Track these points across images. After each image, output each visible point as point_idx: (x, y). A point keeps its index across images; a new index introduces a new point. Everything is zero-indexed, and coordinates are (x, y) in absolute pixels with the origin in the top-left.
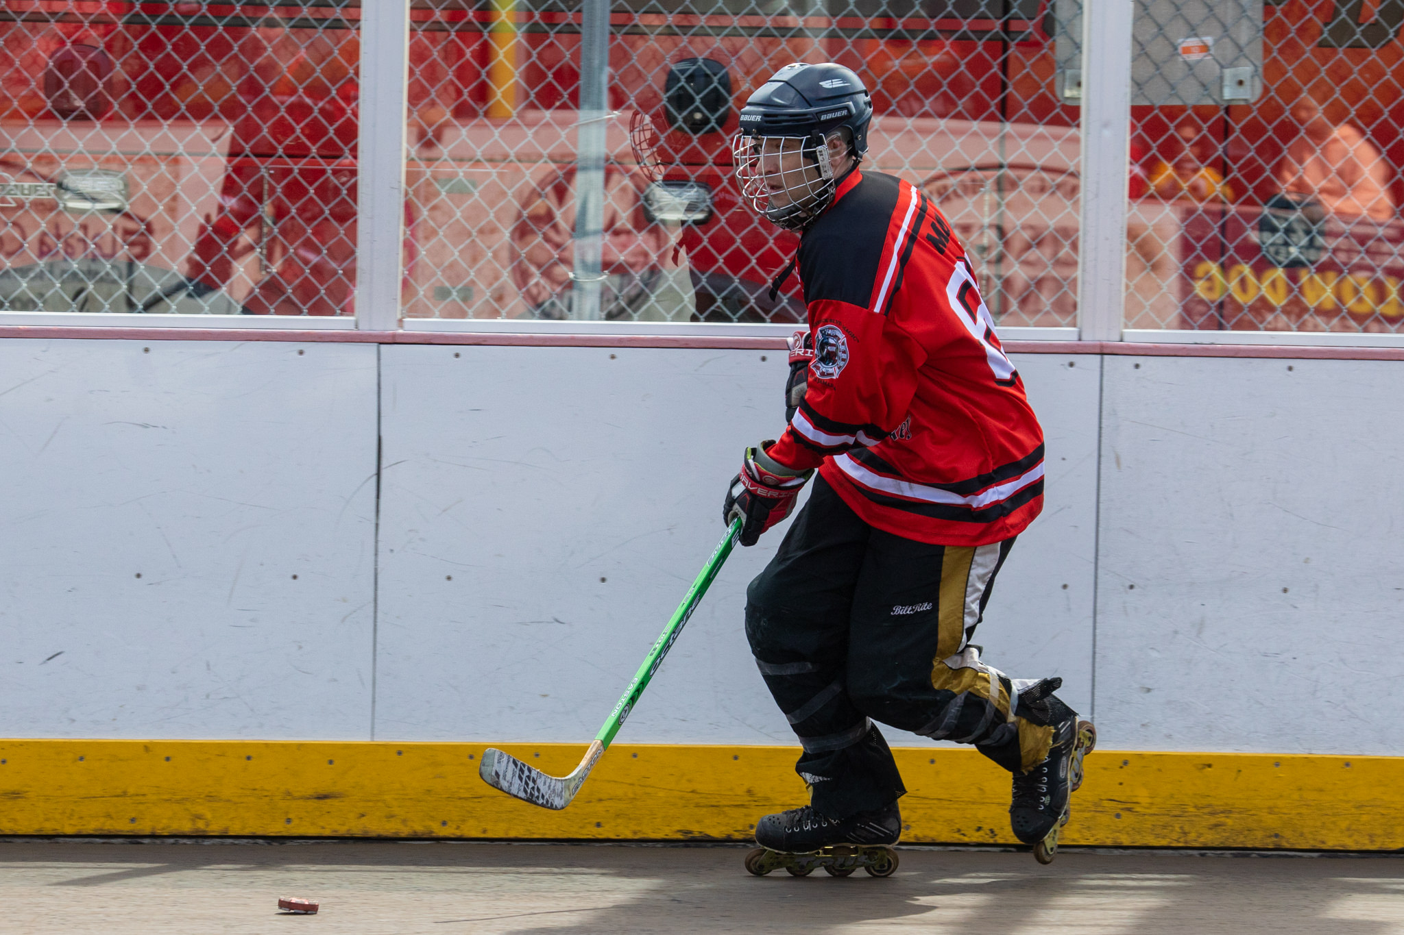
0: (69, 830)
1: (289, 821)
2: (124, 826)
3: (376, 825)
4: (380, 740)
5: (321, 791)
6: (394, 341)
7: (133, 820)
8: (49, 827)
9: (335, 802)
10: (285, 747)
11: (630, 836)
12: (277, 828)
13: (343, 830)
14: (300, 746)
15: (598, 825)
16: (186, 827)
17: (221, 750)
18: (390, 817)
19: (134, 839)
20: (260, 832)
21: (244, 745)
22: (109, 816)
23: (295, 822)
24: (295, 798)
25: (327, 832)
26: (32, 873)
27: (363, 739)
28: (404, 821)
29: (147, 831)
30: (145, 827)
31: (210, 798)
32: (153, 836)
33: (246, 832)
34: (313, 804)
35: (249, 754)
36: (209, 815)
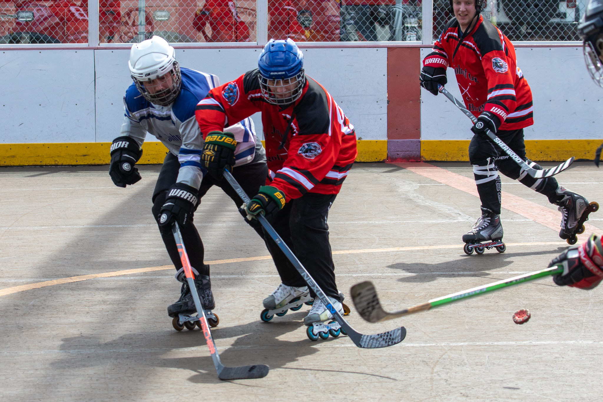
0: (26, 164)
1: (77, 161)
2: (39, 163)
3: (97, 162)
4: (97, 142)
5: (84, 154)
6: (98, 49)
7: (41, 162)
8: (22, 164)
9: (87, 157)
10: (75, 144)
11: (156, 163)
12: (74, 163)
13: (89, 163)
14: (79, 144)
15: (149, 161)
16: (53, 163)
17: (61, 145)
18: (100, 160)
19: (41, 166)
20: (70, 164)
21: (66, 144)
22: (35, 161)
23: (78, 161)
24: (78, 156)
25: (86, 164)
26: (19, 174)
27: (93, 142)
28: (104, 161)
29: (44, 164)
30: (44, 163)
31: (58, 156)
32: (46, 165)
33: (67, 164)
34: (83, 157)
35: (67, 146)
36: (58, 160)
